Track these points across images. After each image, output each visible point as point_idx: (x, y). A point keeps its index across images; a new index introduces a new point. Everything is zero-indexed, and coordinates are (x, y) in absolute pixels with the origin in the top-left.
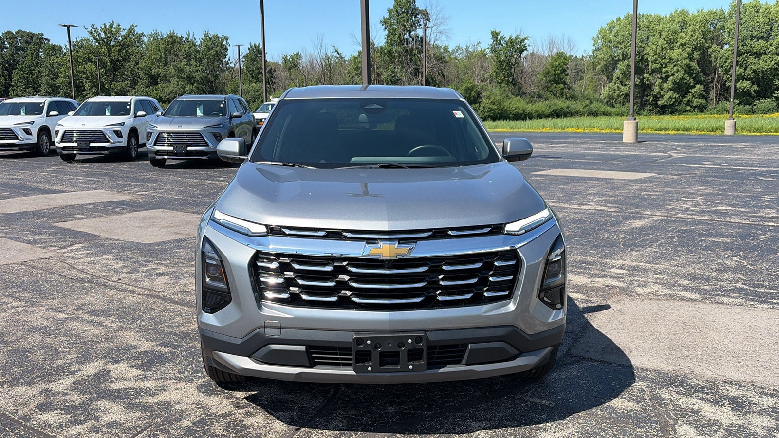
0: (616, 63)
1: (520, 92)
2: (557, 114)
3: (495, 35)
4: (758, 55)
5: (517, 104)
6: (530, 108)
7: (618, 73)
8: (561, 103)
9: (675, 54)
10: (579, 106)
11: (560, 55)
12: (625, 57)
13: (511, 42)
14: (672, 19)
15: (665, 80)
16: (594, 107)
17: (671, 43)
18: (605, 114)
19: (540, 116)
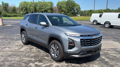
0: (23, 9)
1: (8, 12)
2: (15, 16)
3: (3, 2)
4: (42, 9)
5: (8, 14)
6: (11, 15)
7: (23, 10)
8: (15, 14)
9: (31, 8)
10: (18, 15)
11: (14, 7)
12: (24, 8)
13: (6, 4)
14: (30, 2)
15: (30, 11)
16: (20, 15)
17: (31, 6)
18: (22, 16)
19: (12, 16)
